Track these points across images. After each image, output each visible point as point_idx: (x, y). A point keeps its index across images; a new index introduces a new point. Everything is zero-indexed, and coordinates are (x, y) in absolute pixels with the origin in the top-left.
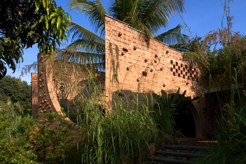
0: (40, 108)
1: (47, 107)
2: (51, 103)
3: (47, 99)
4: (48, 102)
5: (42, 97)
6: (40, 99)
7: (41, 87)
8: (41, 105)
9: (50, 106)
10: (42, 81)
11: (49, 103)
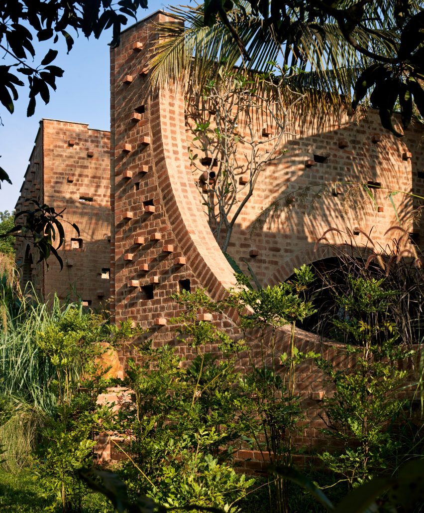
0: (125, 271)
1: (168, 264)
2: (189, 247)
3: (162, 230)
4: (169, 242)
5: (137, 222)
6: (126, 228)
7: (129, 178)
8: (130, 256)
9: (183, 260)
10: (135, 154)
11: (175, 248)
